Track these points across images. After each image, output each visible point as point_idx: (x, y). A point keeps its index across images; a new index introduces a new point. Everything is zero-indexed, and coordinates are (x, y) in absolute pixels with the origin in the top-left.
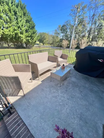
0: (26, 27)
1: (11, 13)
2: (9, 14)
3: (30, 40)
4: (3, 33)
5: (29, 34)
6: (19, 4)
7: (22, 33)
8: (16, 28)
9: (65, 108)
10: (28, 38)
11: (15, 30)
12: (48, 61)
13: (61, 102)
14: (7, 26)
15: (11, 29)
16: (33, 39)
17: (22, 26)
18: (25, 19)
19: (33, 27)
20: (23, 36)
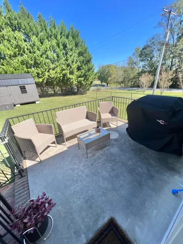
0: (79, 63)
1: (59, 47)
2: (58, 50)
3: (83, 82)
4: (49, 76)
5: (82, 73)
6: (71, 33)
7: (72, 73)
8: (64, 67)
9: (76, 185)
10: (80, 79)
11: (63, 70)
12: (86, 118)
13: (75, 177)
14: (54, 66)
15: (58, 70)
16: (88, 79)
17: (73, 62)
18: (77, 51)
19: (89, 61)
20: (74, 77)
